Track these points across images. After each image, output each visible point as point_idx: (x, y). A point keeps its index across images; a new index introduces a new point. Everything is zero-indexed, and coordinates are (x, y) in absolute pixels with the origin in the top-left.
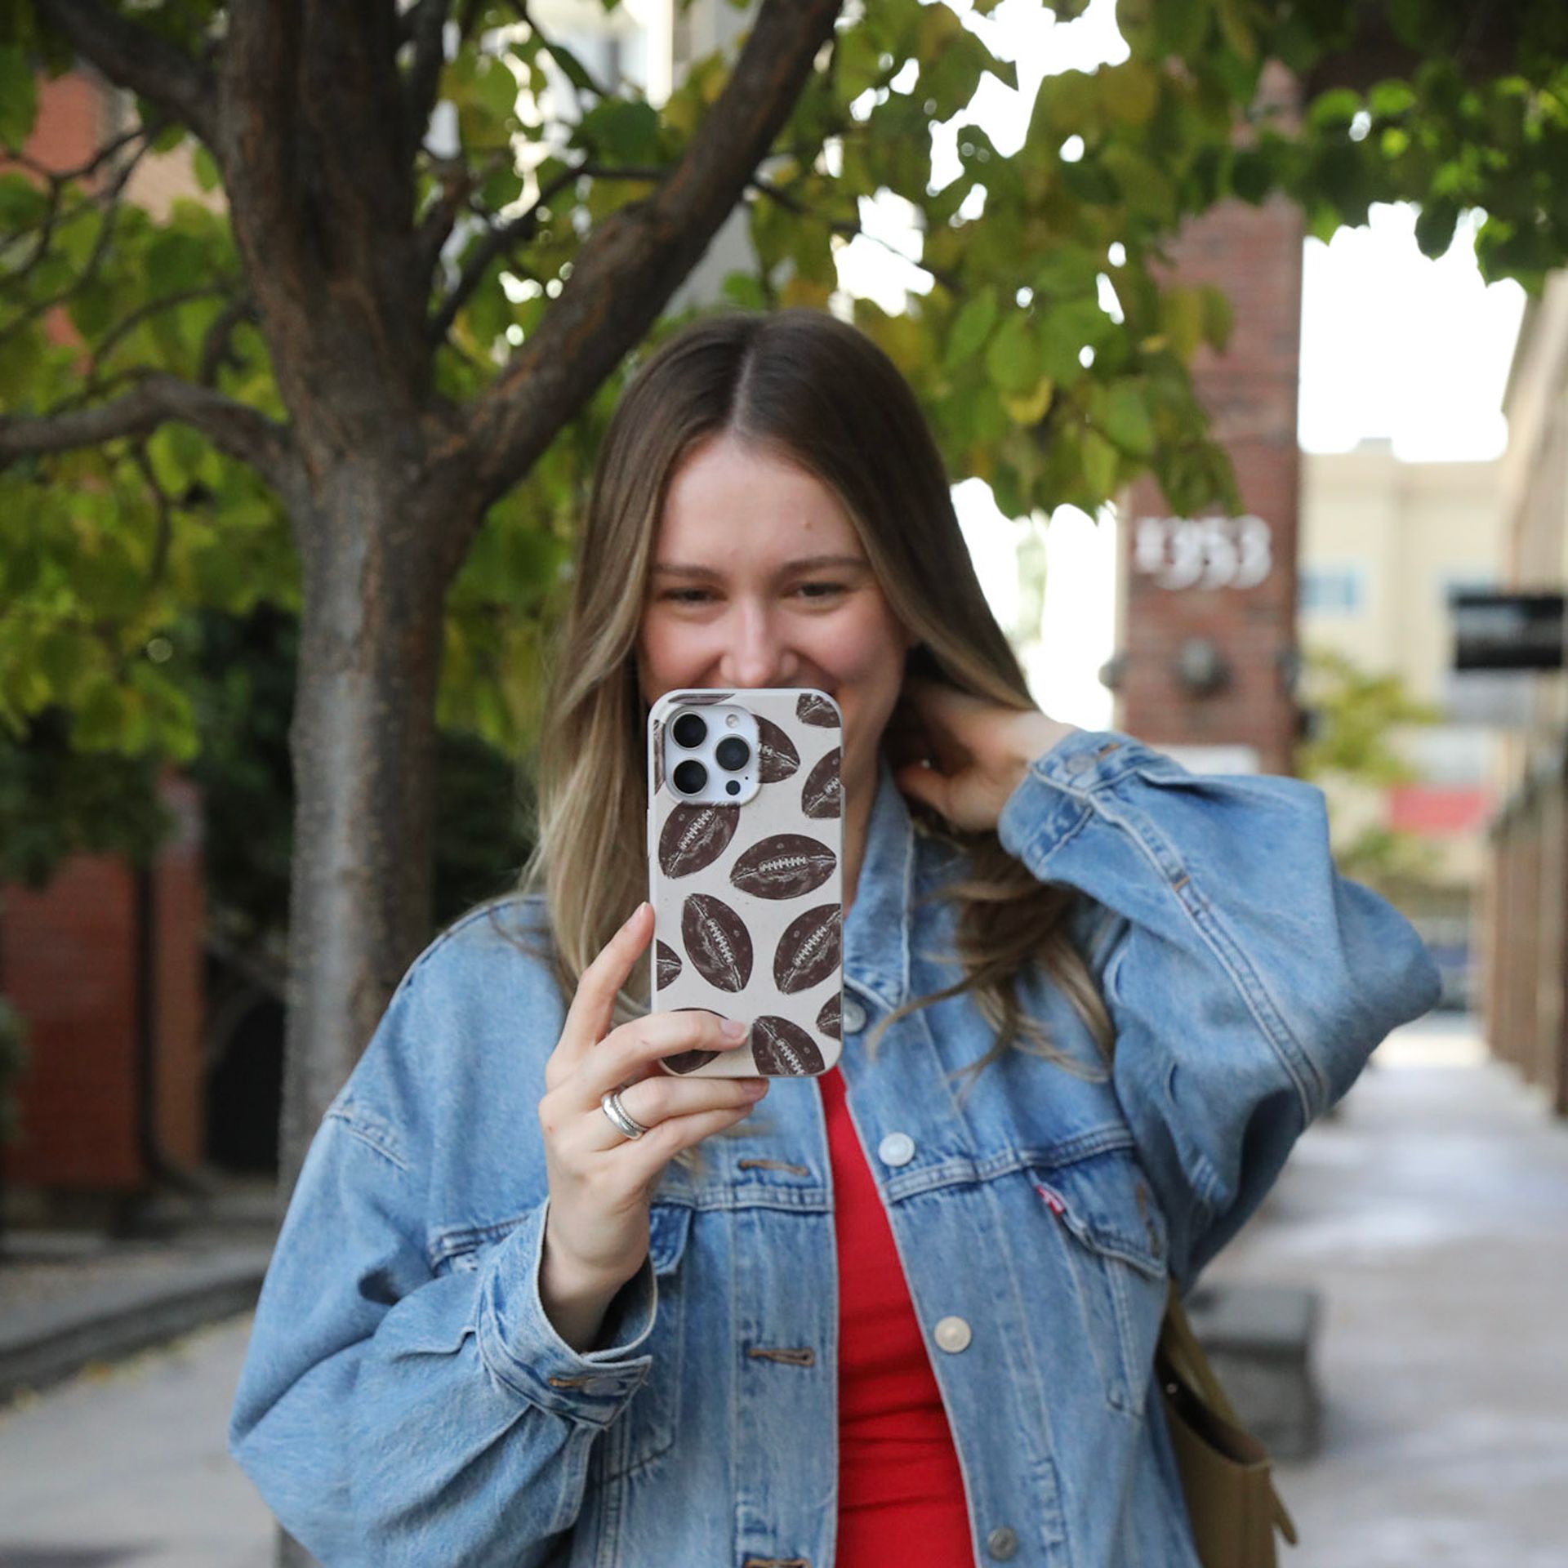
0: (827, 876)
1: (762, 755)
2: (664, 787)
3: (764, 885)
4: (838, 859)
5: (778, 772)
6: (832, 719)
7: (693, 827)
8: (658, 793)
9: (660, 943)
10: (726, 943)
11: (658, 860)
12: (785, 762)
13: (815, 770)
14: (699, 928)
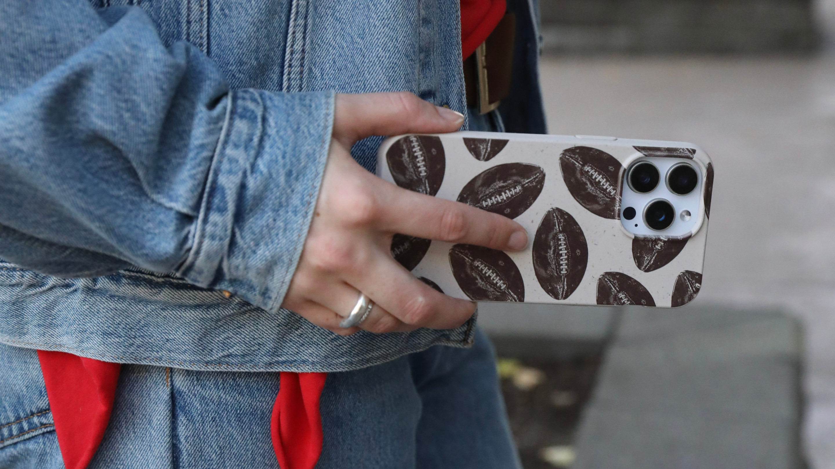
0: (548, 292)
1: (656, 241)
2: (638, 155)
3: (547, 237)
4: (562, 301)
5: (640, 253)
6: (679, 300)
7: (602, 178)
8: (633, 148)
9: (504, 143)
10: (500, 201)
11: (577, 145)
12: (648, 259)
13: (639, 284)
14: (515, 178)
